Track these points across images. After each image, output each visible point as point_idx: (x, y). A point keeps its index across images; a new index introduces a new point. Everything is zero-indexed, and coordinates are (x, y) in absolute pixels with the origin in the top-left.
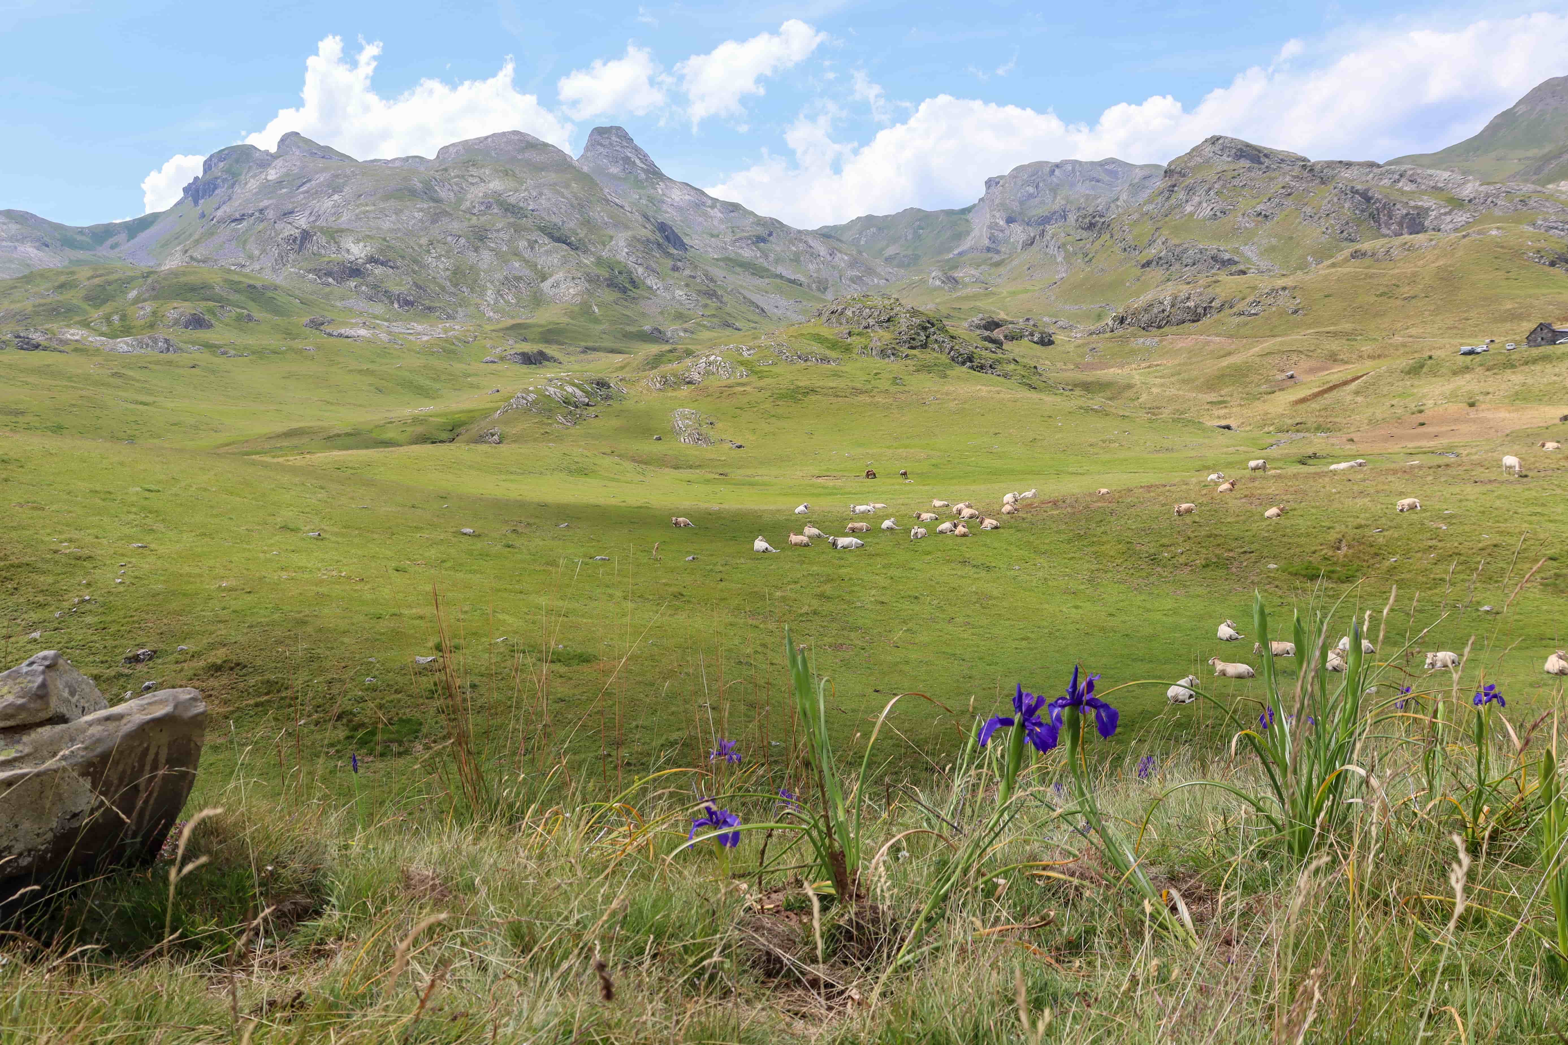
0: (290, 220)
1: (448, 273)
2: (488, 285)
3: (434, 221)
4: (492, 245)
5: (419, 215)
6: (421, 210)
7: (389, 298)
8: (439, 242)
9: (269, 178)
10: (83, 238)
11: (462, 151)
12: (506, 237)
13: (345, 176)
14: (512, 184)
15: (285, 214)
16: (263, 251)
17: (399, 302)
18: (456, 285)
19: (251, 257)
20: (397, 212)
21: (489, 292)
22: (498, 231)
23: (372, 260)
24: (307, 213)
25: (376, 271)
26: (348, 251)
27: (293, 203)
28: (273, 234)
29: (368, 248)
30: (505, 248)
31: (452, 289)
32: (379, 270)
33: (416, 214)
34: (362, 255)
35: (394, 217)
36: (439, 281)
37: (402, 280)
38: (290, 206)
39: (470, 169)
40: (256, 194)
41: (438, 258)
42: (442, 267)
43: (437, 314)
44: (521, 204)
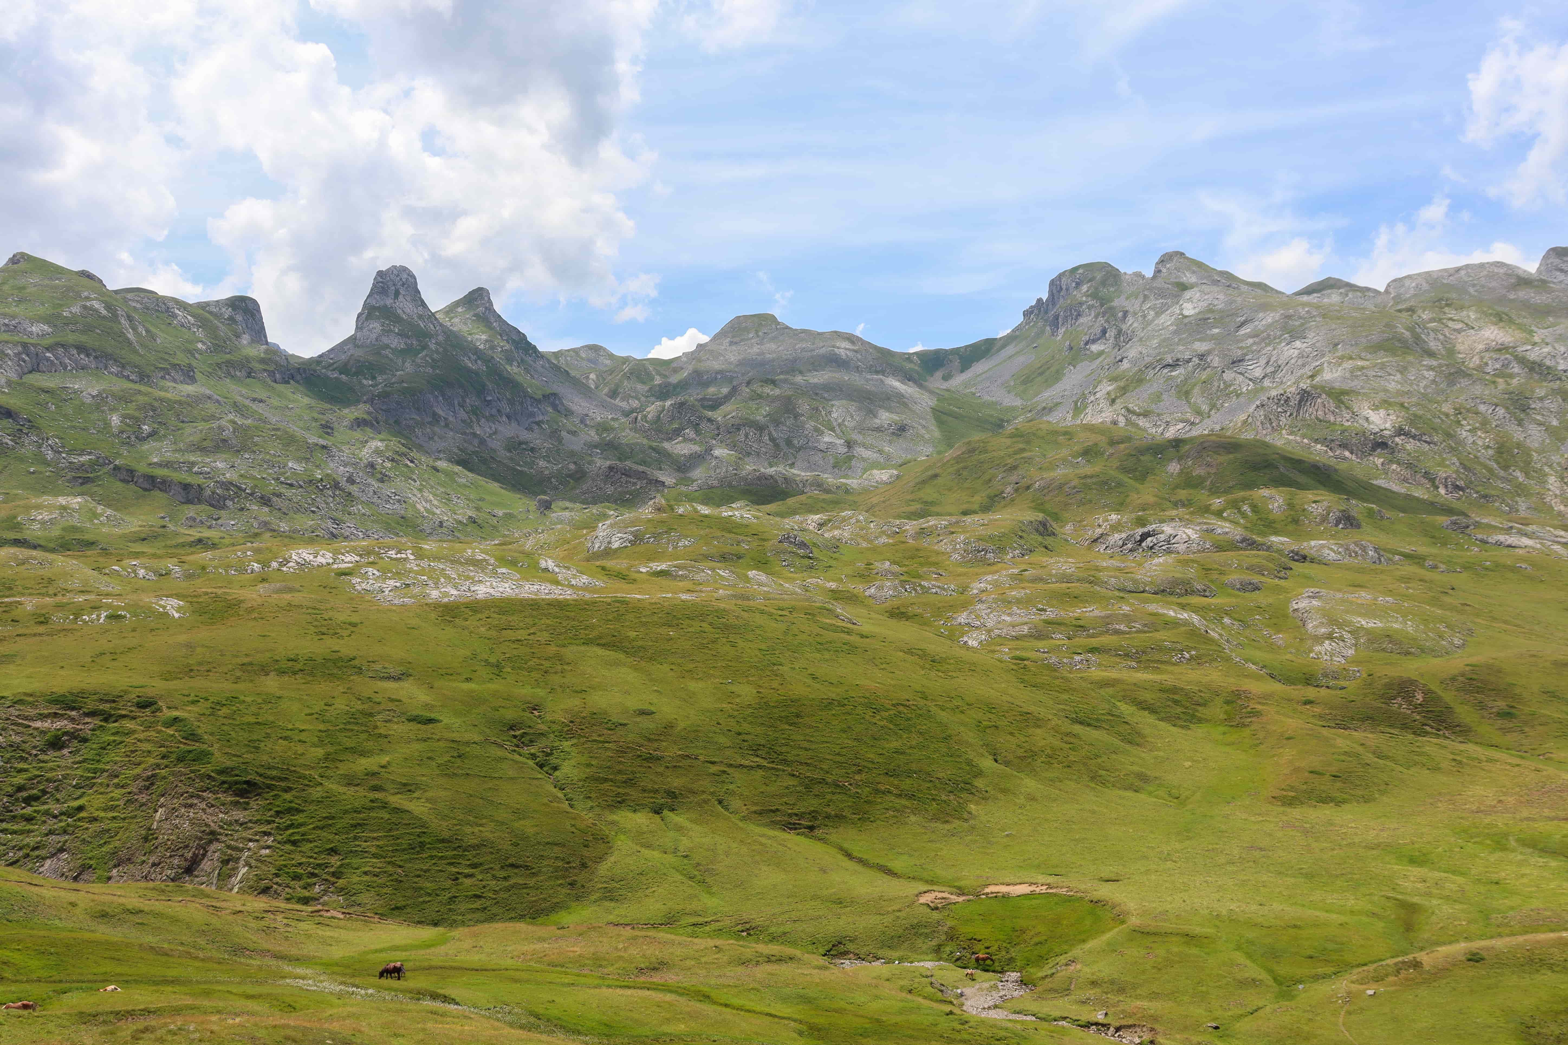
0: (1241, 369)
1: (1491, 452)
2: (1547, 469)
3: (1451, 383)
4: (1538, 417)
5: (1431, 375)
6: (1431, 368)
7: (1432, 480)
8: (1468, 411)
9: (1186, 313)
10: (912, 366)
11: (1425, 286)
12: (1554, 407)
13: (1300, 318)
14: (1519, 335)
15: (1233, 363)
16: (1213, 406)
17: (1446, 487)
18: (1506, 468)
19: (1199, 413)
20: (1403, 370)
21: (1552, 479)
22: (1541, 399)
23: (1400, 432)
24: (1263, 361)
25: (1408, 447)
26: (1367, 419)
27: (1241, 348)
28: (1222, 386)
29: (1393, 417)
30: (1555, 423)
31: (1502, 473)
32: (1411, 445)
33: (1426, 373)
34: (1388, 425)
35: (1399, 376)
36: (1482, 460)
37: (1444, 460)
38: (1240, 352)
39: (1446, 309)
40: (1175, 332)
41: (1473, 431)
42: (1480, 443)
43: (1497, 504)
44: (1548, 362)
